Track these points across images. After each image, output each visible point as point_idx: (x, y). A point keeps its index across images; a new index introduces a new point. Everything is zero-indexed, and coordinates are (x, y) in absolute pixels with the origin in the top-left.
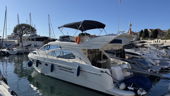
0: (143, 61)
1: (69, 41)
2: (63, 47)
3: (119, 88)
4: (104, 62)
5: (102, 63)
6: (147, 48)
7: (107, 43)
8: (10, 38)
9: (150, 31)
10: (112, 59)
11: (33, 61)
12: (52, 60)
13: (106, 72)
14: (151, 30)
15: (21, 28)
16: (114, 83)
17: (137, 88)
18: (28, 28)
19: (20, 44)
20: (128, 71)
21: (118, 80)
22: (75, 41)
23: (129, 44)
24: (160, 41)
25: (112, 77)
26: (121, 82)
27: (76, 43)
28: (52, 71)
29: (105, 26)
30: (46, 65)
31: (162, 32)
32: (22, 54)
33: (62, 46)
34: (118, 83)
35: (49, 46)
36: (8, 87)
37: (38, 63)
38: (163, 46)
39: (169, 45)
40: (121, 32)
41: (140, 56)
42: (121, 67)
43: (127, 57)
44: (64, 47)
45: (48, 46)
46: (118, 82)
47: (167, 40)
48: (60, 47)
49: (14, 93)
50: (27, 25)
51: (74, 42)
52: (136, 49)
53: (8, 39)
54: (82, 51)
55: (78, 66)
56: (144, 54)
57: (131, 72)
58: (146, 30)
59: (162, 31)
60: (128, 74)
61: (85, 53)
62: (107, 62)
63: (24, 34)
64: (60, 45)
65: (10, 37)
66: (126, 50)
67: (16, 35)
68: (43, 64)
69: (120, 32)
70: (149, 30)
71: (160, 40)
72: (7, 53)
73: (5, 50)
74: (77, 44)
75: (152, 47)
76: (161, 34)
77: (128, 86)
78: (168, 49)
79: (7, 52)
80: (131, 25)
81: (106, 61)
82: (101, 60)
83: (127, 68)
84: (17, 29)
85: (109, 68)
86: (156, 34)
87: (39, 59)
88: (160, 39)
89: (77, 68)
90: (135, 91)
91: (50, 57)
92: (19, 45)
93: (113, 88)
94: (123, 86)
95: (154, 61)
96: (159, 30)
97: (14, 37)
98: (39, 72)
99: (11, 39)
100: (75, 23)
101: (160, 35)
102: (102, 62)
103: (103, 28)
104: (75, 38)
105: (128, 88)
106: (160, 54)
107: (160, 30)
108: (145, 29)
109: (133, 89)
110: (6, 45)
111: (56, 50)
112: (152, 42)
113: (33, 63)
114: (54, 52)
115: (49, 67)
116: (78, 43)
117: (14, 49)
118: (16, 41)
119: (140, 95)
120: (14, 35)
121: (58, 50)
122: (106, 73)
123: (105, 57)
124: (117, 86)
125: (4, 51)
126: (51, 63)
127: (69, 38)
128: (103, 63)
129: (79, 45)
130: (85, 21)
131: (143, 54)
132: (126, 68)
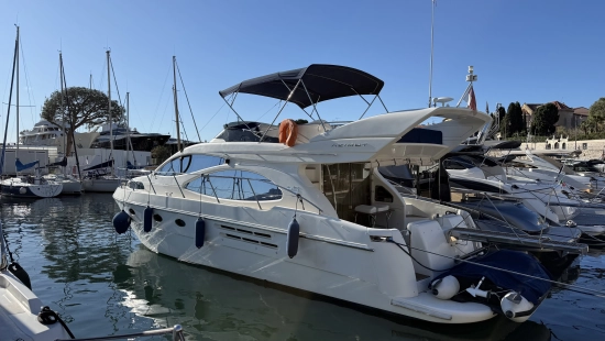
0: (517, 210)
1: (258, 140)
2: (235, 160)
3: (435, 293)
4: (381, 210)
5: (374, 214)
6: (522, 166)
7: (392, 142)
8: (28, 139)
9: (530, 111)
10: (407, 202)
11: (132, 211)
12: (201, 207)
13: (389, 240)
14: (531, 106)
15: (68, 102)
16: (419, 277)
17: (499, 290)
18: (97, 103)
19: (71, 160)
20: (465, 237)
21: (432, 267)
22: (280, 138)
23: (463, 150)
24: (564, 144)
25: (410, 255)
26: (442, 274)
27: (282, 145)
28: (200, 243)
29: (381, 84)
30: (180, 223)
31: (571, 115)
32: (76, 195)
33: (233, 156)
34: (432, 278)
35: (186, 160)
36: (30, 295)
37: (151, 217)
38: (577, 160)
39: (599, 156)
40: (440, 101)
41: (504, 192)
42: (442, 226)
43: (456, 197)
44: (241, 161)
45: (183, 157)
46: (432, 275)
47: (589, 142)
48: (228, 161)
49: (53, 318)
50: (91, 91)
51: (275, 140)
52: (487, 167)
53: (24, 144)
54: (303, 172)
55: (291, 223)
56: (517, 184)
57: (474, 238)
58: (516, 108)
59: (571, 110)
60: (467, 247)
61: (314, 179)
62: (389, 211)
63: (82, 123)
64: (226, 153)
65: (29, 137)
66: (453, 173)
67: (51, 129)
68: (169, 222)
69: (436, 100)
70: (524, 107)
71: (566, 141)
72: (25, 191)
73: (17, 182)
74: (287, 147)
75: (543, 164)
76: (569, 121)
77: (469, 287)
78: (596, 170)
79: (27, 188)
80: (473, 78)
81: (387, 208)
82: (369, 203)
83: (460, 226)
84: (56, 107)
85: (401, 228)
86: (550, 120)
87: (155, 204)
88: (564, 137)
89: (287, 231)
90: (493, 303)
91: (193, 197)
92: (64, 163)
93: (417, 292)
94: (449, 286)
95: (553, 211)
96: (559, 108)
97: (44, 136)
98: (154, 248)
99: (35, 145)
100: (279, 74)
101: (565, 124)
102: (373, 210)
103: (377, 93)
104: (281, 129)
105: (469, 290)
106: (572, 188)
107: (562, 106)
108: (512, 104)
109: (484, 294)
110: (18, 163)
111: (214, 171)
112: (540, 147)
113: (131, 219)
114: (205, 177)
115: (191, 231)
116: (291, 144)
117: (49, 177)
118: (53, 151)
119: (510, 312)
120: (46, 130)
121: (219, 170)
122: (390, 244)
123: (384, 195)
124: (430, 286)
125: (15, 184)
126: (197, 215)
127: (258, 129)
128: (378, 214)
129: (293, 150)
130: (313, 68)
131: (516, 187)
132: (456, 228)
